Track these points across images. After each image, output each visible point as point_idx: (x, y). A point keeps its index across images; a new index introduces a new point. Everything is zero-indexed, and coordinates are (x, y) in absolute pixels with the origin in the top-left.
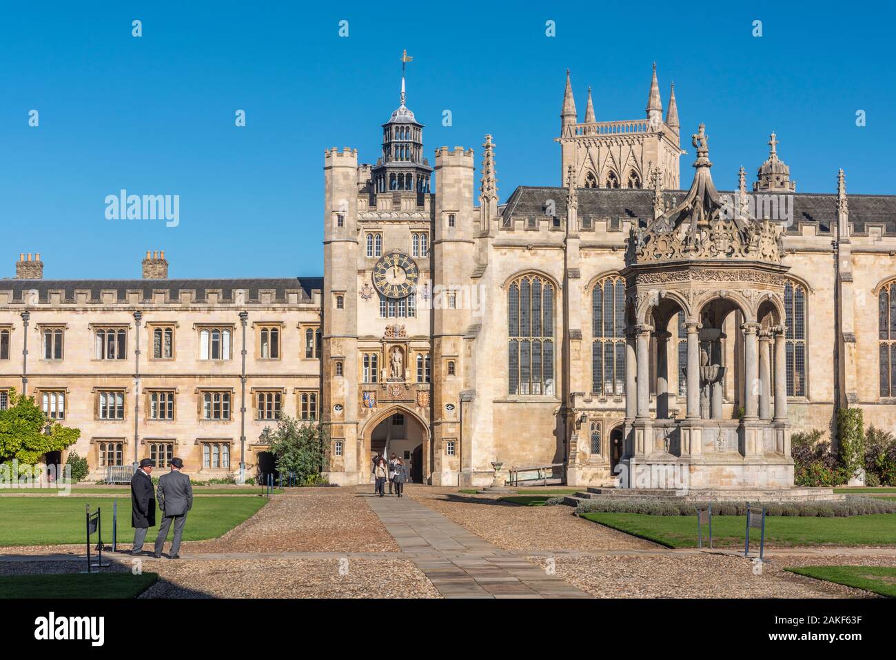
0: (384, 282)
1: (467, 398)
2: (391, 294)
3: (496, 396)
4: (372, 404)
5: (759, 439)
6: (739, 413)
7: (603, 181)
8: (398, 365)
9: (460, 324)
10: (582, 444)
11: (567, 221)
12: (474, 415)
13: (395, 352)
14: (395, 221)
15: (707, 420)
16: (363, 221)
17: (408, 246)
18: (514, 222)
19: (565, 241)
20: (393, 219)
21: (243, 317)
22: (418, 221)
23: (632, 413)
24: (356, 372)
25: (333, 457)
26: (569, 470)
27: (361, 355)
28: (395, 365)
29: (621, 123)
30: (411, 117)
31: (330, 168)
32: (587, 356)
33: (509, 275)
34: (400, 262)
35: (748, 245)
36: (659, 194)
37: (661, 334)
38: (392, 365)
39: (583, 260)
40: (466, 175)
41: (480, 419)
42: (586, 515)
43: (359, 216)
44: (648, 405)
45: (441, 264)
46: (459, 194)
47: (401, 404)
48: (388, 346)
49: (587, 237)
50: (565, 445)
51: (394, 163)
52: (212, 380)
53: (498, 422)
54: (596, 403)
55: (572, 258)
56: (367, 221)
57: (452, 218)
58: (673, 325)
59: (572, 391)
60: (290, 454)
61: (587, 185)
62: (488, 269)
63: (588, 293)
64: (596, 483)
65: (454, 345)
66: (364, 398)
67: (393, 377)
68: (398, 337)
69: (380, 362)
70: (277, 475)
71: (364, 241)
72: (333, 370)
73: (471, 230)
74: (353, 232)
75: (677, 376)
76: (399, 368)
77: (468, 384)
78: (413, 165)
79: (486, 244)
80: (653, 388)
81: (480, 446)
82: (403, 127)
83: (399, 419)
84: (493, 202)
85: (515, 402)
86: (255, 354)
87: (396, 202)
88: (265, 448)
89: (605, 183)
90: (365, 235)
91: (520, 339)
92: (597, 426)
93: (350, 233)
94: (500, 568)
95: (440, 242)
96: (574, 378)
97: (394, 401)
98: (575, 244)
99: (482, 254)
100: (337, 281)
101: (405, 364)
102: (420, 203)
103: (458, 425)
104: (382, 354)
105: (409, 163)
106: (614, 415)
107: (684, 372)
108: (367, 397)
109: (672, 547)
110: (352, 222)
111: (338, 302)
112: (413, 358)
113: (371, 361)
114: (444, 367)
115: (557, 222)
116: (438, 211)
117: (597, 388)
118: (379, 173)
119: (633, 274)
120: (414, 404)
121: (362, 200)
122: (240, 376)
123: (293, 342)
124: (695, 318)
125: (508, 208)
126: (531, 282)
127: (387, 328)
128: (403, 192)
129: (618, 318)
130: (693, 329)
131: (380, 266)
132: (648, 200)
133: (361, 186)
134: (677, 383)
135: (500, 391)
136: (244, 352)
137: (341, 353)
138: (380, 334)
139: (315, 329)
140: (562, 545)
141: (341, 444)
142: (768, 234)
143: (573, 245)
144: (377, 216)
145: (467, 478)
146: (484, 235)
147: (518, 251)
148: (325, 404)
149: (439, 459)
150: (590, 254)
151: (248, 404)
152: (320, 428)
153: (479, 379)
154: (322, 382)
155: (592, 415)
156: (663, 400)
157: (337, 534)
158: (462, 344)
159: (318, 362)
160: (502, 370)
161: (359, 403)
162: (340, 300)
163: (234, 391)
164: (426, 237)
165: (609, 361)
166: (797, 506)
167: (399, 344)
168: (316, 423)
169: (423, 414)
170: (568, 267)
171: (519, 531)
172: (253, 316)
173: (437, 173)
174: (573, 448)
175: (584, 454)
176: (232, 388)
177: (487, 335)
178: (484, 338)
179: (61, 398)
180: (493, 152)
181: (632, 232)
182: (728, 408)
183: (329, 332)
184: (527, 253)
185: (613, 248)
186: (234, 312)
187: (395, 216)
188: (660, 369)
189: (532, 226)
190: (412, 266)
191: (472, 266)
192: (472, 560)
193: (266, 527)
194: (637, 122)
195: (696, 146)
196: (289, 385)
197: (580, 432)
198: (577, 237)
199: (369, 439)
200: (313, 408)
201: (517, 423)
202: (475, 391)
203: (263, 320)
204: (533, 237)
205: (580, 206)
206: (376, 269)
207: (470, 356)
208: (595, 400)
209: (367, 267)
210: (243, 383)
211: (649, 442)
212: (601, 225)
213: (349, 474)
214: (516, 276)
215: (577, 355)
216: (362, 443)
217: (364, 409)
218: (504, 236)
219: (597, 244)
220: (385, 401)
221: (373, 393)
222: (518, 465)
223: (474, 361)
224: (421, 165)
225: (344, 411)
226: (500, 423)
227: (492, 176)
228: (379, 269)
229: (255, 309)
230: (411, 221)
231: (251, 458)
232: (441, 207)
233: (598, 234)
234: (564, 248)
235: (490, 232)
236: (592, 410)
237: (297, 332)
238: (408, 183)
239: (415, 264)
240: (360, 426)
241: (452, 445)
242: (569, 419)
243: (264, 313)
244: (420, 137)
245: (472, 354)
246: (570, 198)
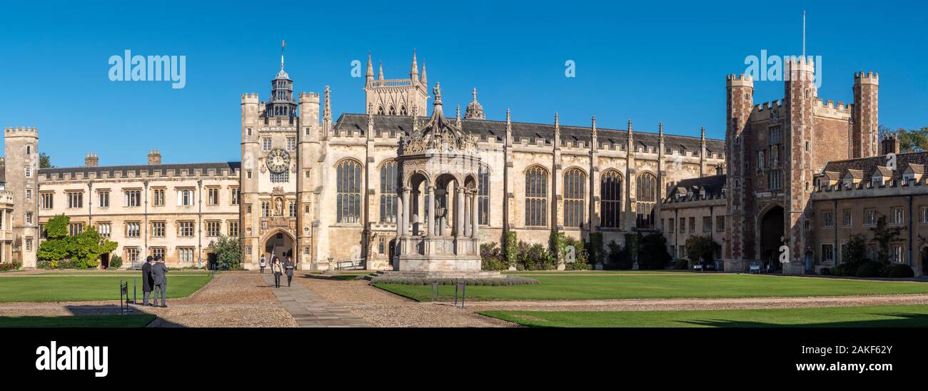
0: (272, 164)
1: (315, 225)
2: (276, 170)
3: (330, 224)
4: (266, 228)
5: (464, 246)
6: (454, 233)
7: (387, 111)
8: (280, 208)
9: (311, 186)
10: (374, 248)
11: (368, 132)
12: (318, 233)
13: (278, 201)
14: (278, 132)
15: (438, 236)
16: (261, 132)
17: (285, 145)
18: (340, 132)
19: (367, 143)
21: (200, 183)
22: (290, 132)
23: (400, 232)
24: (258, 211)
25: (246, 255)
26: (368, 262)
27: (260, 202)
28: (278, 208)
29: (397, 80)
30: (286, 76)
31: (244, 104)
32: (378, 203)
33: (337, 160)
34: (281, 153)
35: (460, 147)
36: (415, 118)
37: (415, 192)
38: (276, 208)
39: (376, 153)
40: (316, 107)
41: (322, 235)
42: (376, 285)
43: (259, 129)
44: (408, 229)
45: (302, 155)
46: (312, 117)
47: (281, 228)
48: (274, 198)
49: (378, 141)
51: (278, 101)
52: (184, 216)
53: (331, 237)
54: (382, 228)
55: (371, 152)
56: (264, 132)
57: (308, 130)
58: (422, 187)
59: (369, 222)
60: (224, 254)
61: (379, 113)
62: (326, 157)
63: (378, 170)
64: (381, 269)
65: (309, 197)
67: (277, 214)
69: (270, 206)
70: (217, 264)
71: (262, 143)
72: (246, 210)
73: (318, 136)
75: (423, 214)
77: (316, 217)
78: (288, 102)
79: (325, 144)
80: (411, 220)
81: (322, 249)
82: (282, 82)
83: (280, 236)
84: (330, 122)
85: (340, 227)
86: (206, 202)
87: (279, 122)
88: (211, 251)
89: (388, 112)
90: (262, 139)
91: (343, 194)
92: (382, 239)
93: (255, 138)
94: (331, 312)
95: (301, 143)
96: (371, 214)
97: (277, 226)
99: (323, 149)
100: (248, 164)
101: (283, 207)
102: (291, 122)
103: (311, 239)
104: (271, 202)
105: (285, 101)
106: (391, 234)
107: (427, 212)
108: (263, 224)
109: (418, 301)
110: (256, 133)
111: (248, 175)
112: (288, 203)
113: (265, 206)
114: (303, 209)
115: (363, 133)
116: (300, 126)
117: (383, 219)
118: (270, 106)
119: (401, 160)
120: (288, 228)
121: (261, 121)
122: (198, 214)
123: (225, 196)
124: (433, 184)
125: (337, 125)
126: (349, 164)
127: (274, 188)
128: (283, 116)
129: (394, 183)
130: (431, 189)
131: (271, 156)
132: (410, 121)
133: (261, 114)
134: (423, 217)
135: (333, 221)
136: (200, 202)
137: (250, 202)
138: (270, 191)
139: (236, 189)
140: (363, 300)
141: (250, 248)
142: (471, 141)
143: (371, 145)
144: (268, 129)
145: (315, 266)
146: (325, 139)
147: (342, 148)
148: (242, 228)
149: (301, 256)
150: (380, 150)
151: (203, 228)
152: (239, 240)
153: (321, 215)
154: (240, 216)
155: (380, 233)
156: (416, 226)
157: (247, 295)
158: (313, 196)
159: (238, 207)
160: (333, 210)
161: (259, 227)
162: (250, 173)
163: (195, 222)
164: (294, 140)
165: (389, 205)
166: (482, 280)
167: (280, 196)
168: (237, 238)
169: (292, 233)
170: (369, 156)
171: (341, 293)
172: (205, 183)
173: (300, 106)
174: (370, 251)
175: (376, 254)
176: (194, 220)
177: (326, 191)
178: (325, 193)
179: (108, 227)
180: (330, 95)
181: (401, 138)
182: (449, 230)
183: (244, 191)
184: (347, 149)
185: (392, 147)
186: (195, 181)
187: (278, 129)
188: (414, 210)
189: (350, 134)
190: (287, 155)
191: (318, 156)
192: (316, 308)
193: (211, 291)
194: (405, 80)
195: (434, 93)
196: (224, 218)
197: (373, 242)
198: (373, 141)
199: (264, 246)
200: (236, 230)
201: (341, 237)
202: (319, 221)
203: (210, 185)
204: (350, 140)
205: (375, 124)
206: (268, 157)
207: (317, 203)
208: (381, 226)
209: (264, 156)
210: (200, 217)
211: (408, 248)
212: (385, 135)
213: (254, 264)
214: (340, 161)
215: (372, 202)
216: (261, 248)
217: (262, 231)
218: (335, 139)
219: (384, 144)
220: (273, 226)
221: (267, 222)
222: (342, 259)
223: (319, 205)
224: (291, 102)
225: (251, 232)
226: (332, 237)
227: (329, 108)
228: (270, 158)
229: (205, 179)
230: (286, 132)
231: (204, 256)
232: (302, 124)
233: (384, 139)
234: (366, 146)
235: (328, 138)
236: (380, 231)
237: (228, 191)
238: (285, 112)
239: (289, 155)
240: (260, 239)
241: (307, 249)
242: (368, 236)
243: (210, 181)
244: (291, 87)
246: (370, 120)
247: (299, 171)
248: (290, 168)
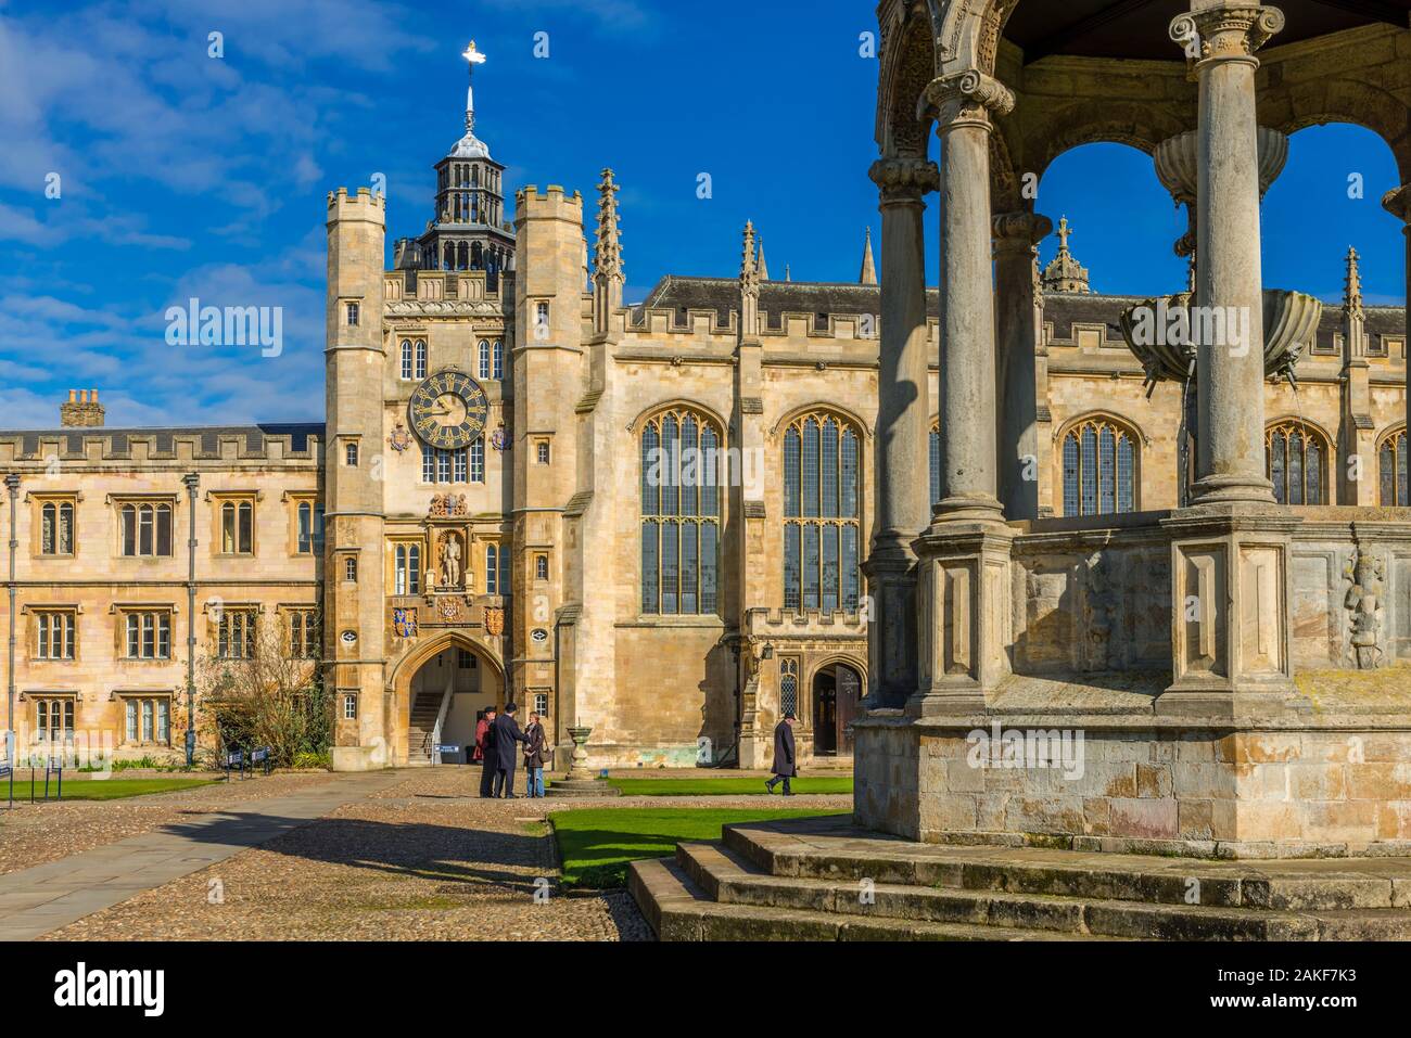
1: (567, 620)
2: (441, 442)
3: (620, 615)
4: (409, 631)
8: (453, 565)
9: (556, 491)
10: (764, 696)
11: (740, 317)
12: (579, 647)
13: (448, 542)
14: (448, 317)
16: (395, 318)
17: (472, 361)
18: (650, 319)
19: (737, 353)
20: (444, 313)
21: (191, 482)
22: (488, 318)
24: (381, 575)
25: (339, 722)
26: (743, 742)
27: (391, 546)
28: (449, 564)
31: (336, 225)
32: (775, 548)
33: (641, 410)
34: (457, 386)
38: (444, 564)
39: (768, 384)
40: (567, 236)
41: (591, 654)
43: (387, 308)
45: (525, 387)
46: (556, 268)
47: (459, 631)
49: (776, 346)
50: (738, 698)
51: (452, 225)
52: (139, 590)
53: (624, 660)
54: (788, 627)
55: (750, 380)
56: (401, 318)
57: (544, 306)
59: (748, 607)
62: (604, 396)
63: (776, 441)
65: (548, 528)
66: (397, 621)
67: (446, 585)
68: (452, 516)
69: (423, 559)
70: (248, 752)
71: (394, 354)
72: (339, 571)
73: (578, 332)
74: (374, 334)
76: (455, 570)
77: (570, 595)
78: (484, 228)
79: (601, 355)
81: (591, 700)
82: (469, 166)
83: (457, 656)
84: (615, 284)
85: (652, 625)
86: (212, 545)
87: (451, 287)
88: (227, 705)
90: (398, 342)
91: (662, 518)
92: (792, 664)
93: (370, 335)
95: (523, 350)
96: (752, 585)
97: (446, 626)
98: (755, 356)
99: (595, 373)
100: (346, 422)
101: (464, 562)
102: (490, 287)
103: (552, 665)
104: (425, 545)
105: (477, 226)
106: (819, 647)
108: (400, 619)
110: (375, 318)
111: (349, 455)
112: (479, 551)
113: (408, 557)
114: (530, 566)
115: (723, 320)
116: (519, 297)
117: (793, 601)
120: (482, 630)
121: (394, 282)
122: (185, 584)
123: (277, 526)
126: (680, 421)
127: (434, 501)
131: (424, 395)
135: (627, 606)
136: (192, 543)
137: (353, 543)
138: (422, 510)
139: (312, 502)
141: (354, 698)
143: (750, 359)
144: (417, 309)
145: (568, 756)
146: (600, 339)
147: (658, 369)
148: (329, 629)
150: (780, 375)
151: (200, 633)
152: (320, 672)
153: (587, 586)
154: (321, 592)
155: (781, 646)
158: (560, 525)
159: (316, 560)
160: (628, 572)
161: (387, 629)
162: (352, 450)
163: (176, 609)
164: (499, 344)
167: (456, 527)
168: (314, 663)
169: (494, 647)
170: (743, 394)
172: (209, 481)
174: (749, 704)
175: (768, 713)
176: (172, 605)
177: (603, 510)
178: (598, 516)
180: (615, 198)
183: (334, 507)
184: (674, 372)
185: (819, 365)
186: (176, 475)
187: (447, 309)
189: (682, 326)
190: (477, 393)
191: (578, 392)
196: (268, 599)
197: (761, 676)
198: (757, 345)
199: (406, 691)
200: (308, 637)
201: (655, 661)
202: (581, 605)
203: (225, 489)
204: (683, 344)
205: (763, 293)
206: (416, 400)
207: (574, 546)
208: (787, 621)
209: (401, 396)
210: (191, 596)
212: (798, 326)
213: (368, 750)
214: (655, 410)
215: (757, 545)
216: (393, 697)
217: (396, 639)
218: (632, 342)
219: (792, 358)
220: (431, 626)
221: (412, 612)
223: (580, 555)
225: (358, 643)
226: (627, 662)
227: (613, 239)
228: (418, 403)
229: (210, 470)
230: (475, 318)
231: (205, 721)
232: (525, 290)
233: (794, 341)
234: (734, 363)
235: (610, 335)
236: (782, 638)
237: (283, 508)
238: (476, 259)
239: (482, 390)
240: (390, 669)
241: (543, 700)
242: (744, 654)
243: (225, 475)
245: (578, 543)
246: (745, 279)
247: (517, 445)
248: (489, 434)
